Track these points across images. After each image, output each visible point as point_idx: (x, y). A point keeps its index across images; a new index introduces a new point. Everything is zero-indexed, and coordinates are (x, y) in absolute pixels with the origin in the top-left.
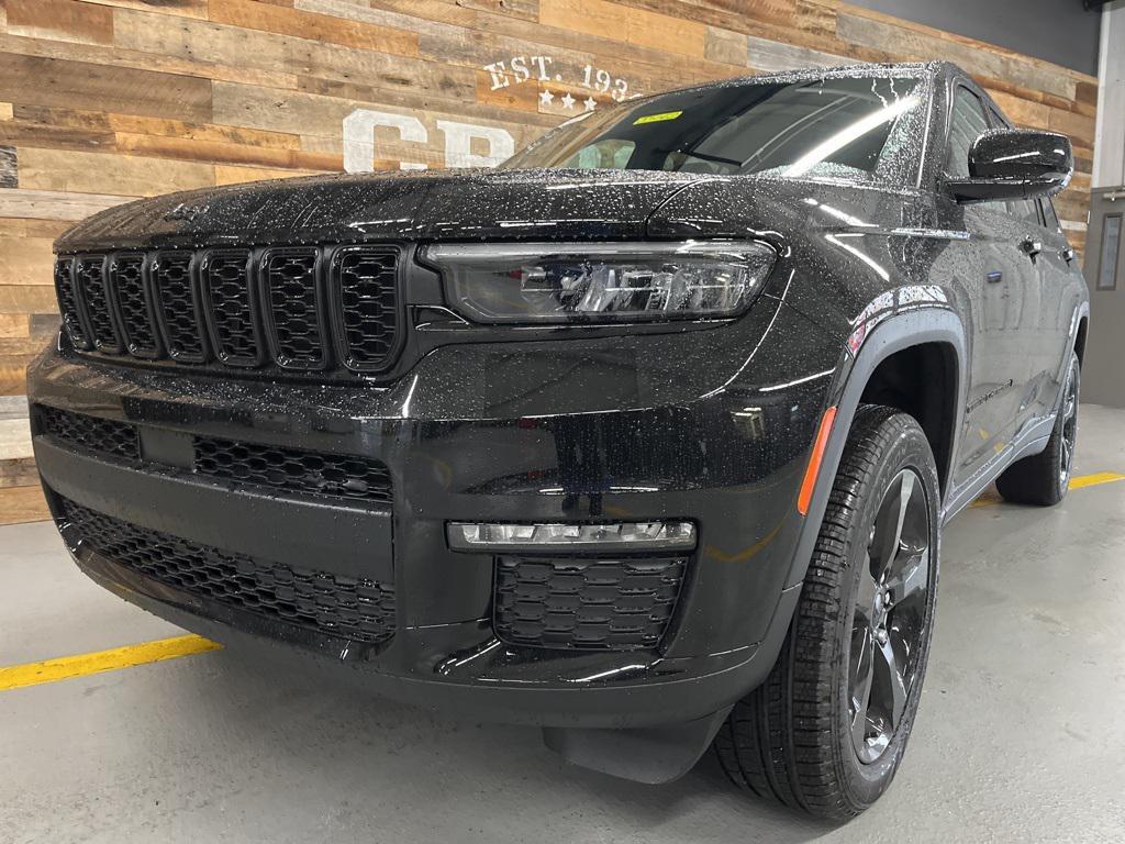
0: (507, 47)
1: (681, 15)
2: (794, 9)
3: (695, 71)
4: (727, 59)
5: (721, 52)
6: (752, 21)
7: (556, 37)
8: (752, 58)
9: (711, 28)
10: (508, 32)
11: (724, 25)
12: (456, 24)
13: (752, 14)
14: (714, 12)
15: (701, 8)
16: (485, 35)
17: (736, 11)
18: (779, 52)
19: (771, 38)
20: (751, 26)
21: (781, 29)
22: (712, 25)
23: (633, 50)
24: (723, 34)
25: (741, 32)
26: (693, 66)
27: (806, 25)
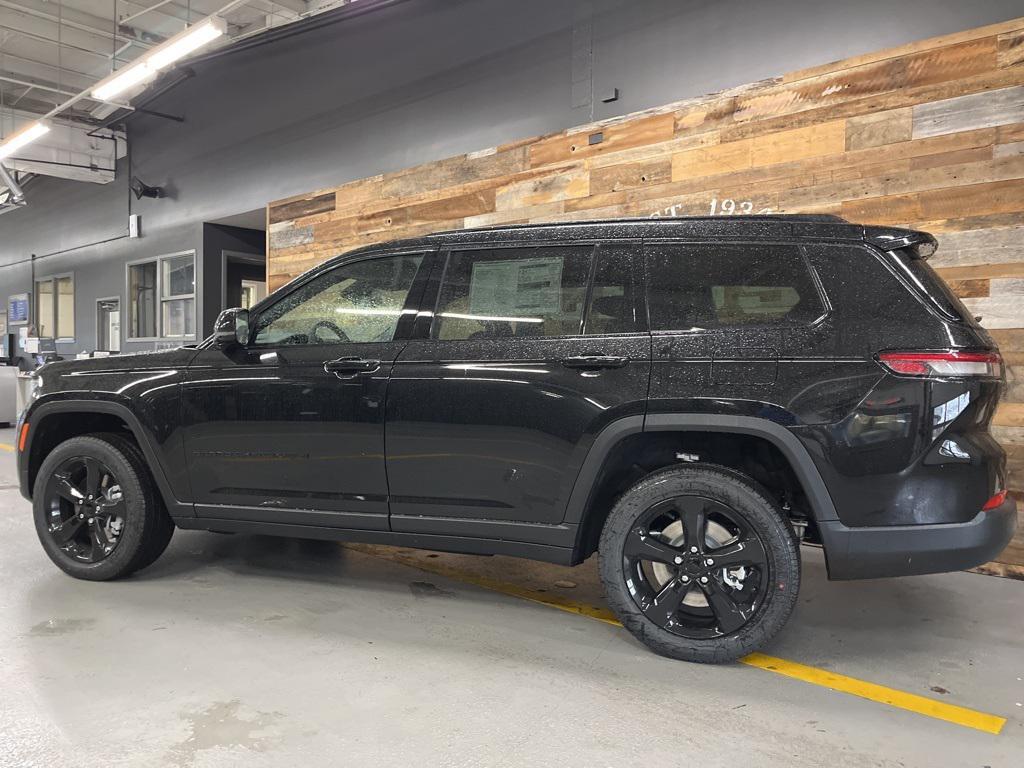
0: (647, 208)
1: (814, 122)
2: (994, 47)
3: (836, 167)
4: (878, 142)
5: (870, 137)
6: (917, 89)
7: (686, 187)
8: (921, 128)
9: (856, 119)
10: (647, 197)
11: (873, 108)
12: (613, 204)
13: (917, 82)
14: (858, 102)
15: (842, 105)
16: (632, 204)
17: (892, 88)
18: (968, 106)
19: (950, 96)
20: (917, 95)
21: (969, 80)
22: (856, 115)
23: (759, 172)
24: (874, 118)
25: (902, 106)
26: (832, 164)
27: (1016, 58)
